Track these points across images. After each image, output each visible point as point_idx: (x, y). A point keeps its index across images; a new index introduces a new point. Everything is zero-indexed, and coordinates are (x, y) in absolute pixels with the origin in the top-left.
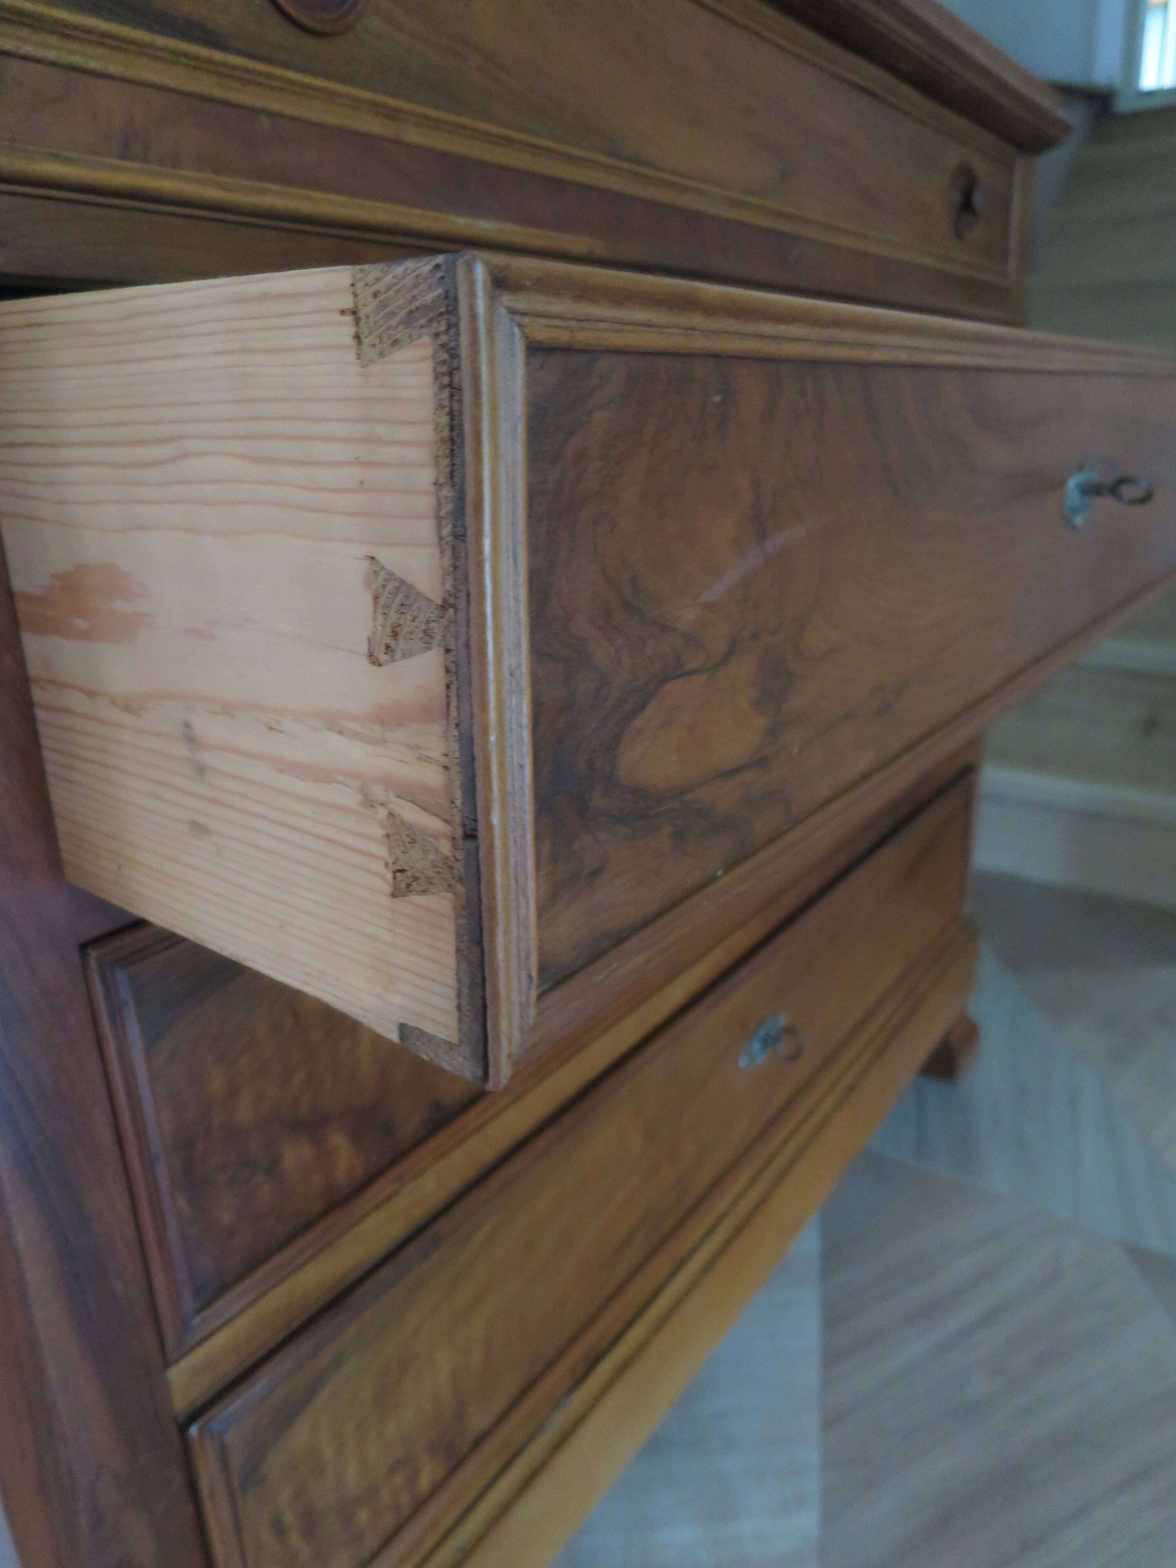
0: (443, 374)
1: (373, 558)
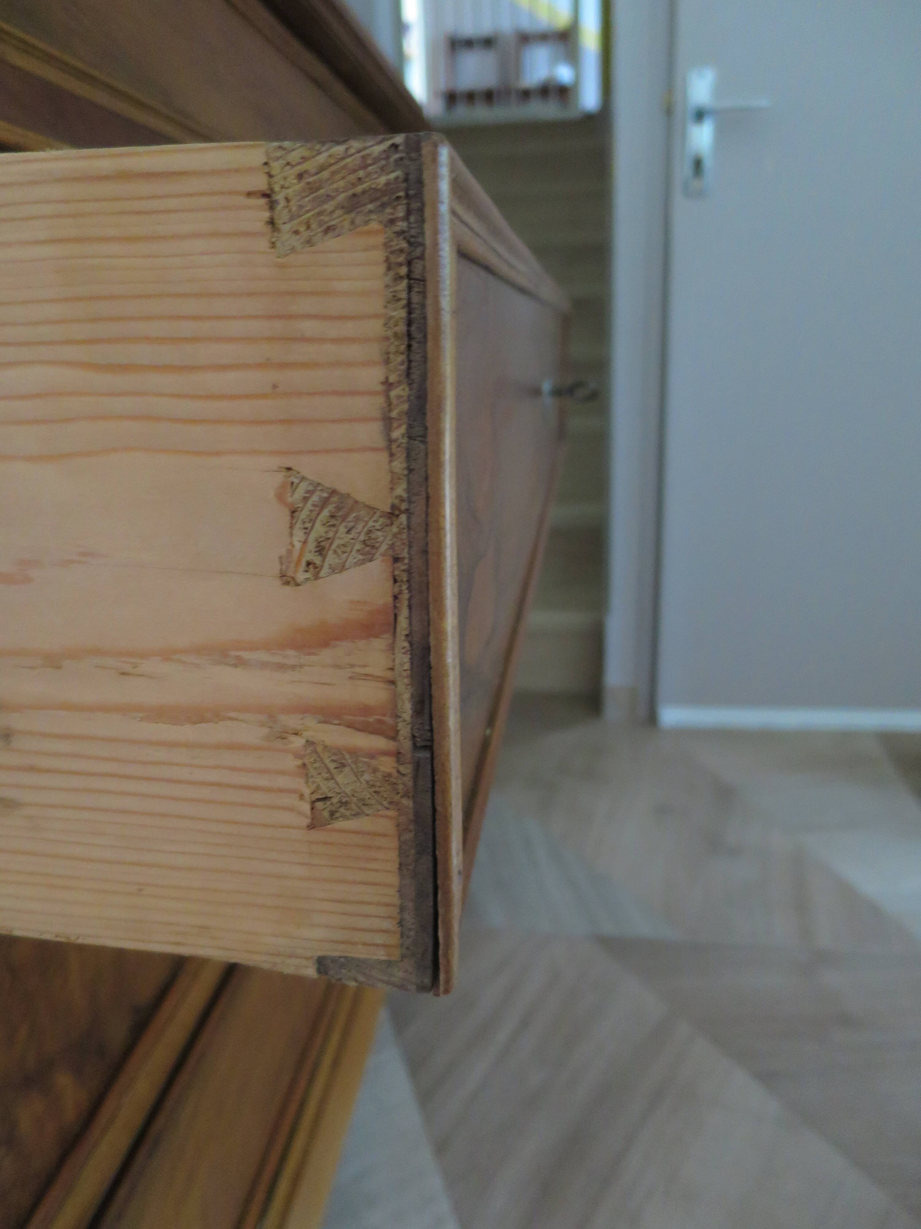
0: (400, 265)
1: (289, 469)
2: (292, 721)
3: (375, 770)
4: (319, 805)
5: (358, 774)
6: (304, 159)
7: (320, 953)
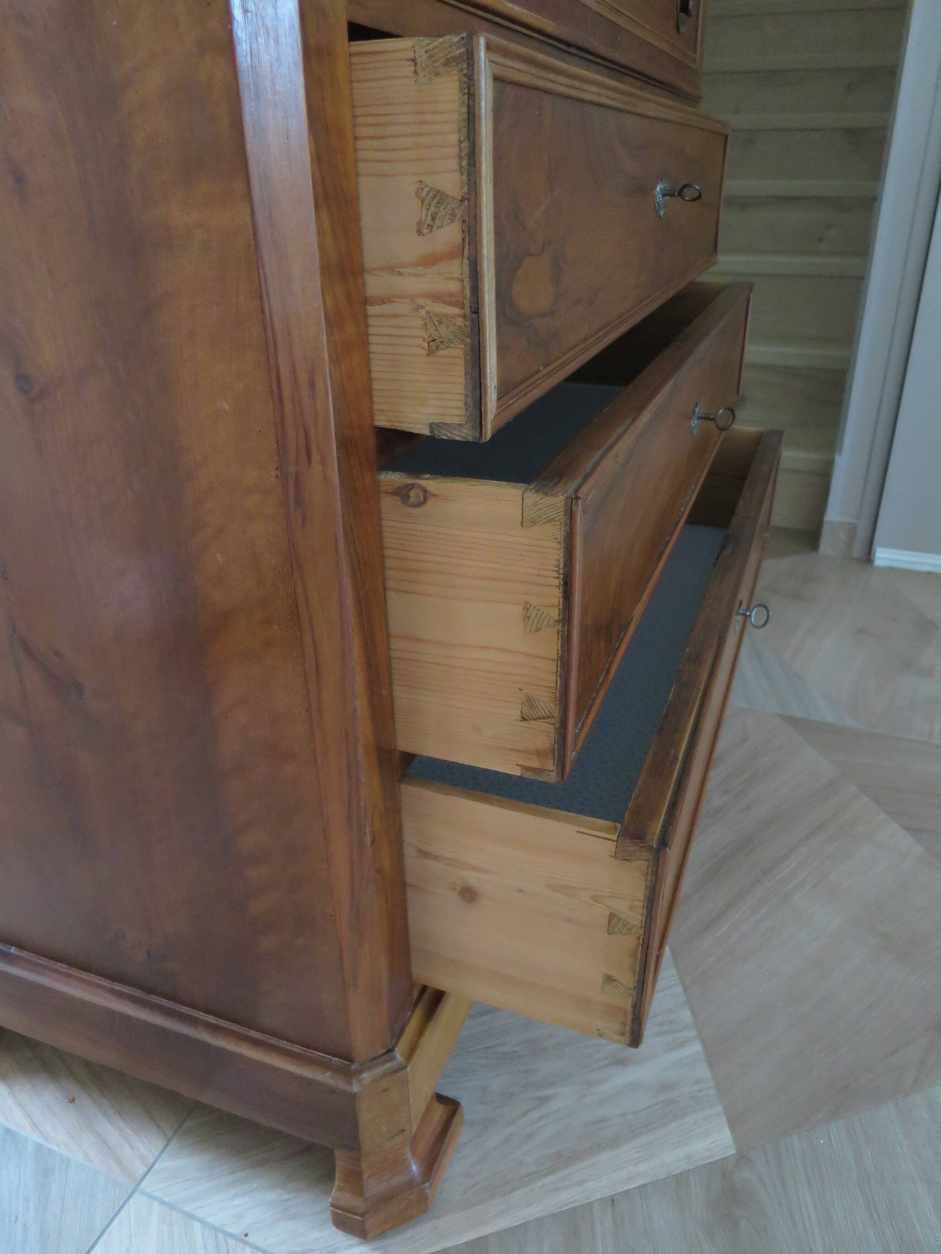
0: (465, 88)
1: (421, 181)
2: (420, 302)
3: (455, 324)
4: (432, 343)
5: (447, 327)
6: (428, 44)
7: (431, 421)
